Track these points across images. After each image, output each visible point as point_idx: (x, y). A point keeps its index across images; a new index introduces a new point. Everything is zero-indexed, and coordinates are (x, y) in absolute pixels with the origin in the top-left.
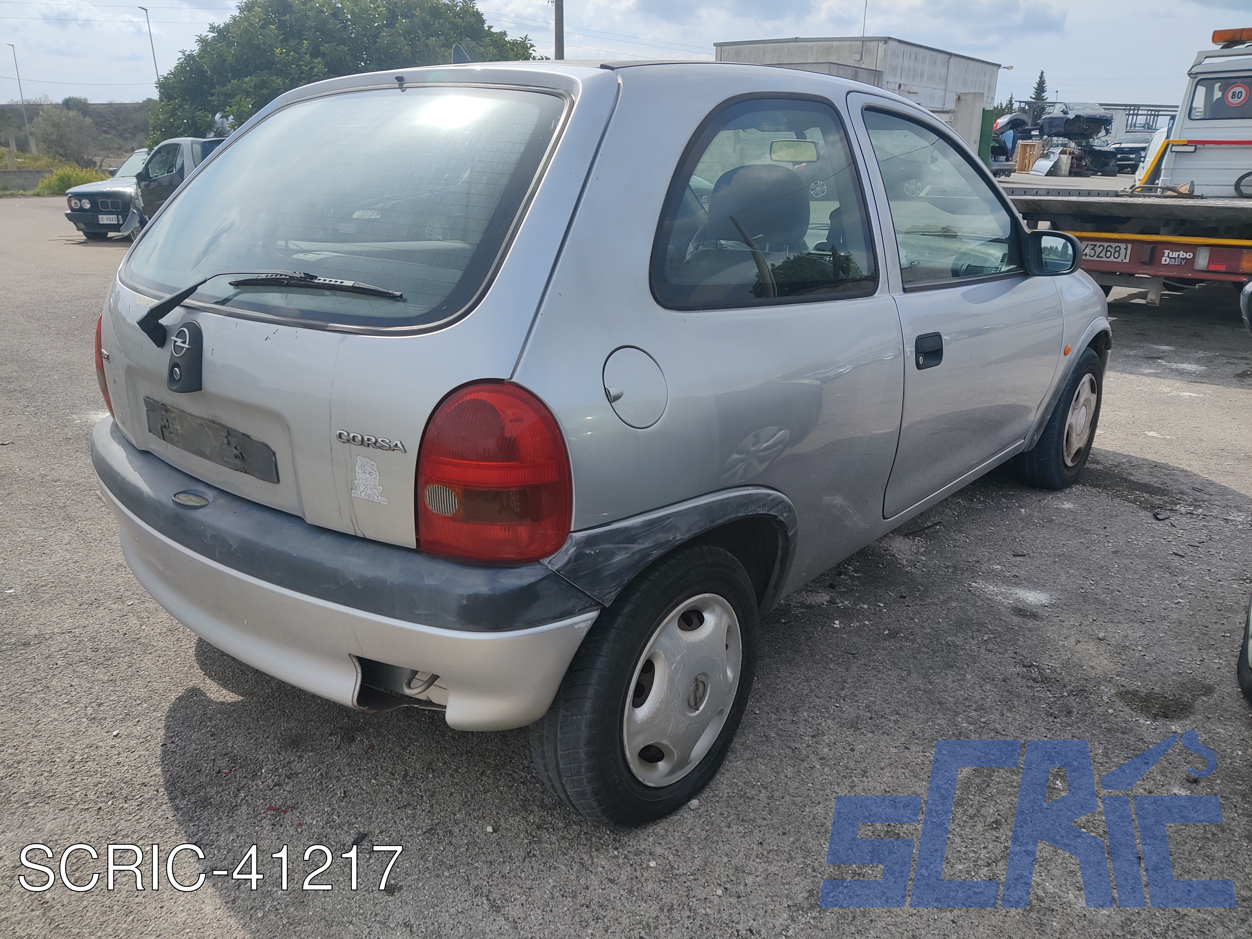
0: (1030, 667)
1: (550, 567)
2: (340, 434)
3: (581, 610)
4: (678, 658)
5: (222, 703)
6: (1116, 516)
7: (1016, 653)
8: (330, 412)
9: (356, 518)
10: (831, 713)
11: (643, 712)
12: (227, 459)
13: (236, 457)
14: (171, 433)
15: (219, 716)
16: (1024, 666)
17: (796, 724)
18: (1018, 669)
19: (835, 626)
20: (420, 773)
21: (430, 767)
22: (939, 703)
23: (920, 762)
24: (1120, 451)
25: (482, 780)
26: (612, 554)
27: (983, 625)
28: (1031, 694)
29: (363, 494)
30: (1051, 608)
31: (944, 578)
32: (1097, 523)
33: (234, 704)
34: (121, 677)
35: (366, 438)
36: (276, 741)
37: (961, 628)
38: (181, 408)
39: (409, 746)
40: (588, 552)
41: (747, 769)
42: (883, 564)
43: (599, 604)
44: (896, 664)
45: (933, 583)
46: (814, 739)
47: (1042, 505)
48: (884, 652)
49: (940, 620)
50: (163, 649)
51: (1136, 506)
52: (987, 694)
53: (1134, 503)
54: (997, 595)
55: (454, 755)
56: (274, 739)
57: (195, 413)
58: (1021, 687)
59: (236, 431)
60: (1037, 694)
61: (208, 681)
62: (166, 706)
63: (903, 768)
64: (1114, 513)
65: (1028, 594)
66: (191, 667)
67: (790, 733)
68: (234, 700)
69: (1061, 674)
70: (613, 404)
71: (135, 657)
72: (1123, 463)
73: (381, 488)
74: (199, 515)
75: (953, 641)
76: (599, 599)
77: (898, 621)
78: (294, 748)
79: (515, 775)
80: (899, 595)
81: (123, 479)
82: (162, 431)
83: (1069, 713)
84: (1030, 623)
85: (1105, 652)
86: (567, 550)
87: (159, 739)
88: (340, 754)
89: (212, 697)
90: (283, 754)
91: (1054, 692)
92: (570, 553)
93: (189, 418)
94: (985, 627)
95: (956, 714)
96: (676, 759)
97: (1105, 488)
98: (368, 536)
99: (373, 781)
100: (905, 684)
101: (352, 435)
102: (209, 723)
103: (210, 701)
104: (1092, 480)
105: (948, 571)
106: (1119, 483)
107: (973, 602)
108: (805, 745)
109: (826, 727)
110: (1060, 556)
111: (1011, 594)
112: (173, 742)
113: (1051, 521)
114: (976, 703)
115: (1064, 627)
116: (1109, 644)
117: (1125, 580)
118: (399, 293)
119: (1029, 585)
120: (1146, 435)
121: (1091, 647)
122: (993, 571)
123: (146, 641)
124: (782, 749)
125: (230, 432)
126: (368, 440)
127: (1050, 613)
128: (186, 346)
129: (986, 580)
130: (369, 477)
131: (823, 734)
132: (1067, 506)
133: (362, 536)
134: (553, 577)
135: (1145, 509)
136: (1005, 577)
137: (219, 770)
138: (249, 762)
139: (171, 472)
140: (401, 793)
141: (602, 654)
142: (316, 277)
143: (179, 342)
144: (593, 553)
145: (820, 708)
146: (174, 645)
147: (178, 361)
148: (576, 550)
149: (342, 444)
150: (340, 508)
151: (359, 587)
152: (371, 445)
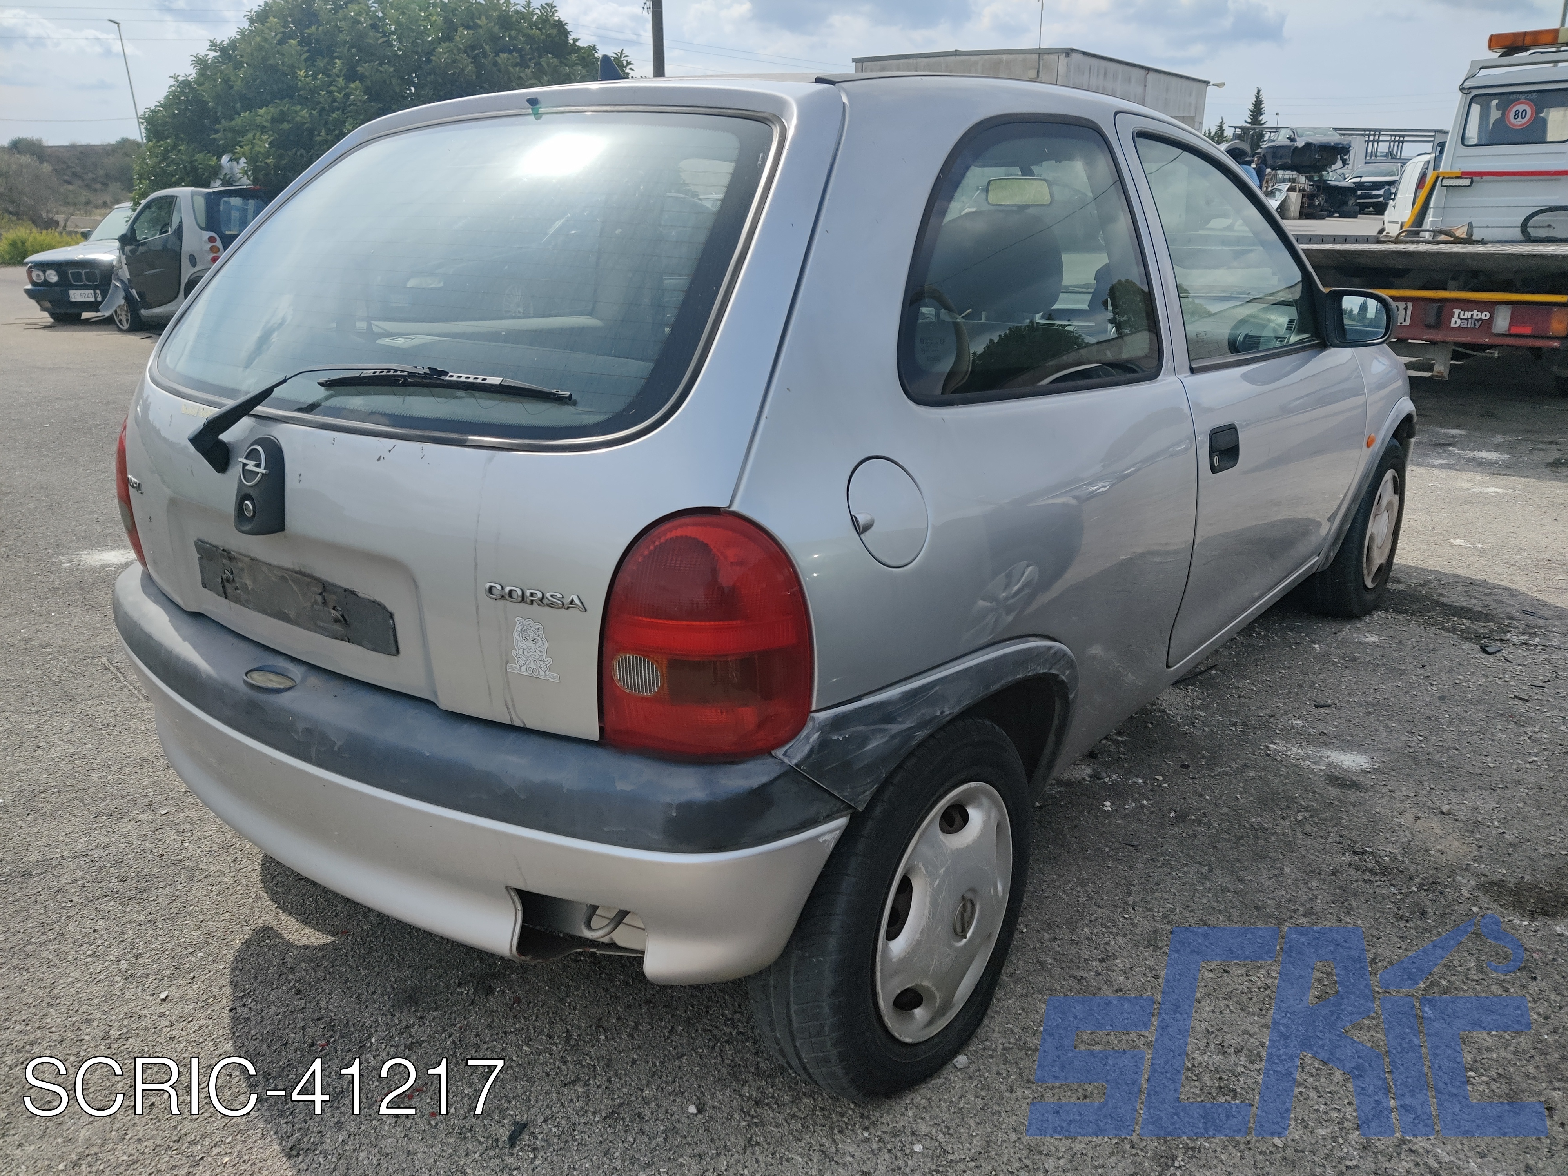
0: (1363, 854)
1: (786, 760)
2: (491, 588)
3: (828, 816)
4: (942, 871)
5: (306, 947)
6: (1434, 650)
7: (1341, 836)
8: (475, 558)
9: (513, 701)
10: (1120, 926)
11: (898, 946)
12: (322, 624)
13: (336, 621)
14: (237, 588)
15: (303, 965)
16: (1355, 853)
17: (1077, 943)
18: (1348, 858)
19: (1105, 808)
20: (587, 1034)
21: (600, 1025)
22: (1257, 908)
23: (1246, 990)
24: (1423, 565)
25: (672, 1041)
26: (865, 739)
27: (1292, 799)
28: (1371, 891)
29: (523, 669)
30: (1375, 774)
31: (1232, 740)
32: (1412, 660)
33: (322, 947)
34: (162, 915)
35: (528, 593)
36: (386, 998)
37: (1265, 805)
38: (252, 555)
39: (567, 996)
40: (835, 738)
41: (1023, 1010)
42: (1152, 723)
43: (850, 807)
44: (1193, 857)
45: (1219, 746)
46: (1104, 965)
47: (1340, 639)
48: (1174, 842)
49: (1238, 796)
50: (217, 874)
51: (1456, 636)
52: (1316, 892)
53: (1454, 632)
54: (1303, 760)
55: (629, 1006)
56: (383, 995)
57: (274, 562)
58: (1357, 881)
59: (334, 585)
60: (1378, 890)
61: (283, 916)
62: (230, 954)
63: (1226, 999)
64: (1431, 647)
65: (1343, 757)
66: (258, 898)
67: (1070, 957)
68: (321, 942)
69: (1403, 862)
70: (863, 536)
71: (179, 887)
72: (1429, 581)
73: (550, 660)
74: (285, 700)
75: (1258, 823)
76: (850, 800)
77: (1185, 798)
78: (411, 1006)
79: (715, 1031)
80: (1180, 764)
81: (169, 653)
82: (224, 587)
83: (1424, 914)
84: (1353, 796)
85: (1454, 831)
86: (808, 737)
87: (225, 1001)
88: (476, 1013)
89: (292, 939)
90: (398, 1015)
91: (1399, 887)
92: (812, 740)
93: (265, 569)
94: (1296, 803)
95: (1281, 921)
96: (937, 1005)
97: (1413, 613)
98: (530, 725)
99: (525, 1048)
100: (1208, 884)
101: (507, 589)
102: (291, 977)
103: (289, 945)
104: (1395, 604)
105: (1236, 730)
106: (1430, 607)
107: (1274, 769)
108: (1093, 974)
109: (1116, 948)
110: (1373, 705)
111: (1321, 757)
112: (244, 1005)
113: (1354, 659)
114: (1303, 905)
115: (1395, 799)
116: (1456, 820)
117: (1461, 734)
118: (567, 394)
119: (1343, 745)
120: (1452, 545)
121: (1435, 824)
122: (1293, 727)
123: (193, 864)
124: (1065, 980)
125: (326, 587)
126: (532, 595)
127: (1375, 781)
128: (262, 470)
129: (1287, 740)
130: (532, 645)
131: (1115, 957)
132: (1371, 638)
133: (522, 725)
134: (791, 773)
135: (1469, 639)
136: (1309, 734)
137: (313, 1042)
138: (352, 1029)
139: (236, 641)
140: (565, 1063)
141: (849, 872)
142: (446, 373)
143: (251, 465)
144: (841, 739)
145: (1104, 921)
146: (230, 867)
147: (250, 491)
148: (819, 737)
149: (493, 601)
150: (489, 688)
151: (522, 796)
152: (535, 603)
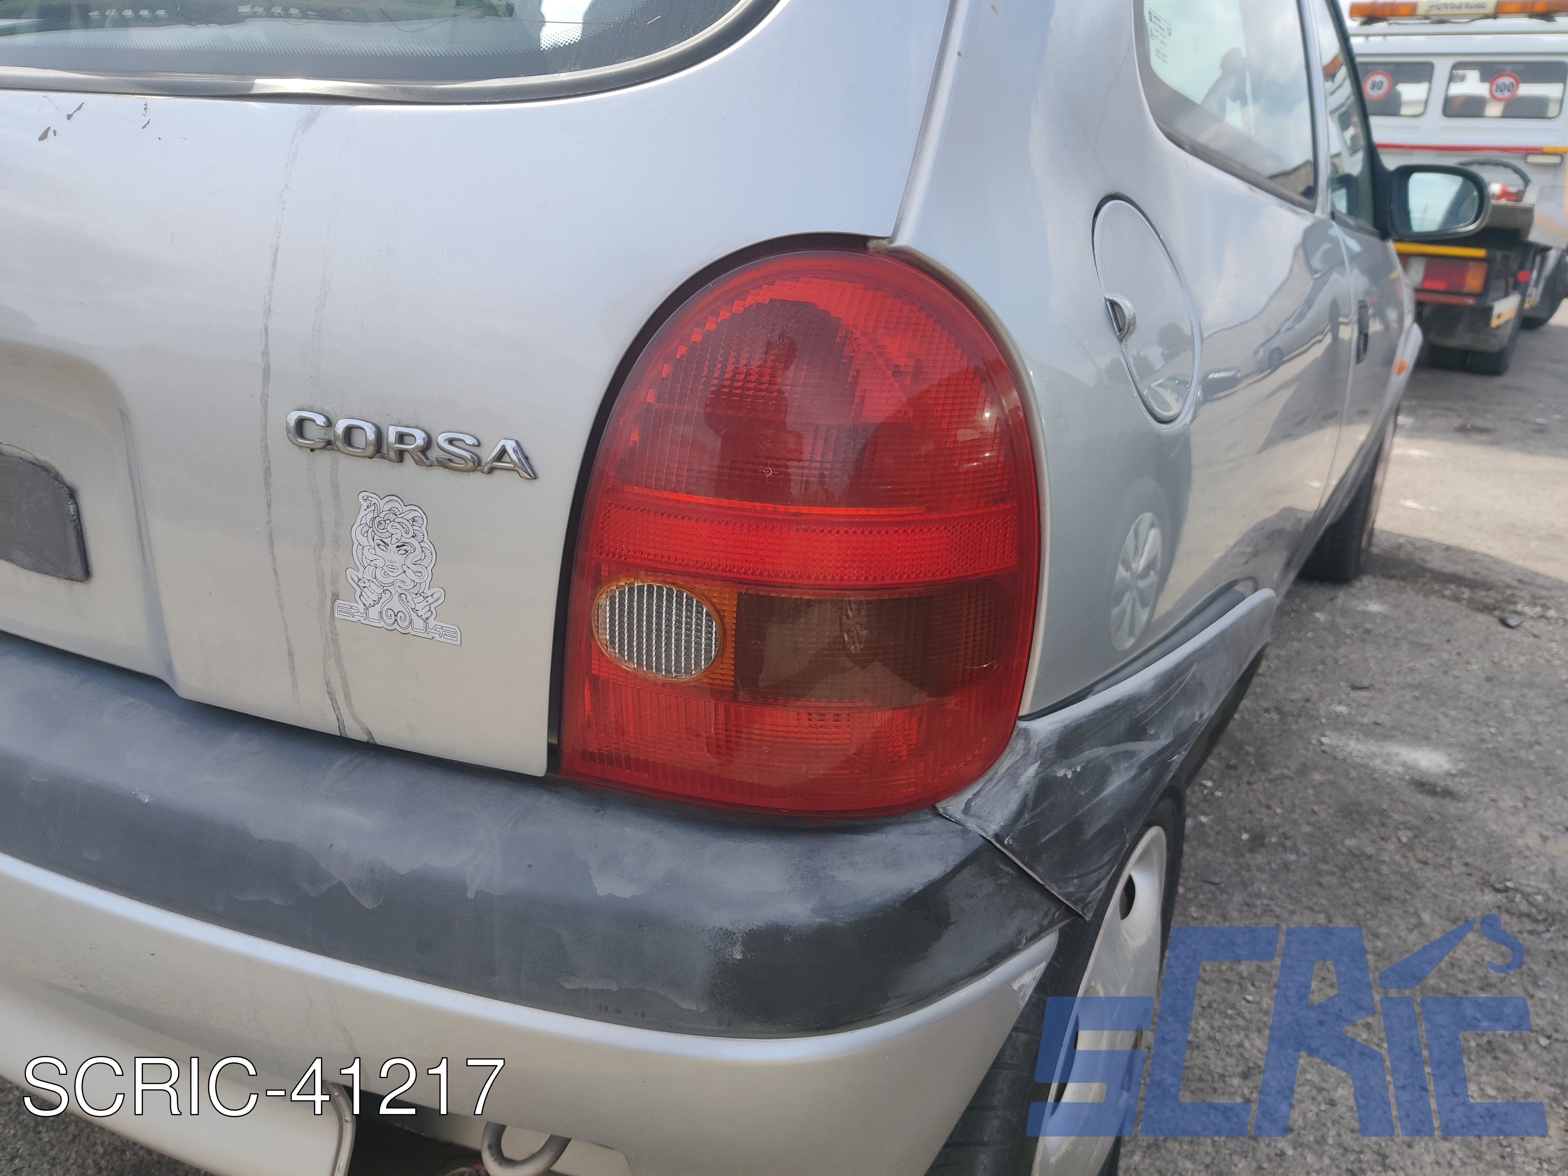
0: (1505, 890)
1: (971, 824)
2: (301, 423)
3: (1033, 937)
6: (1449, 622)
7: (1467, 865)
8: (265, 353)
9: (345, 684)
16: (1496, 890)
17: (1198, 1047)
18: (1491, 897)
26: (1105, 774)
27: (1383, 813)
29: (374, 612)
30: (1463, 778)
32: (1432, 633)
35: (392, 434)
37: (1353, 821)
40: (1061, 773)
47: (1340, 607)
49: (1315, 808)
51: (1464, 607)
53: (1459, 603)
54: (1369, 758)
58: (1520, 932)
60: (1553, 946)
64: (1445, 618)
65: (1415, 755)
70: (1124, 346)
73: (438, 592)
75: (1357, 848)
77: (1251, 812)
80: (1224, 763)
86: (1014, 774)
92: (1022, 779)
94: (1389, 818)
97: (1404, 580)
98: (381, 739)
101: (341, 426)
106: (1417, 572)
107: (1341, 771)
110: (1417, 687)
111: (1389, 755)
115: (1504, 811)
119: (1406, 738)
122: (1338, 715)
126: (401, 438)
127: (1468, 787)
129: (1338, 731)
130: (398, 558)
132: (1374, 607)
133: (364, 738)
134: (986, 856)
135: (1480, 610)
136: (1362, 725)
144: (1069, 775)
148: (1037, 773)
149: (305, 454)
150: (291, 654)
151: (367, 902)
152: (407, 457)
